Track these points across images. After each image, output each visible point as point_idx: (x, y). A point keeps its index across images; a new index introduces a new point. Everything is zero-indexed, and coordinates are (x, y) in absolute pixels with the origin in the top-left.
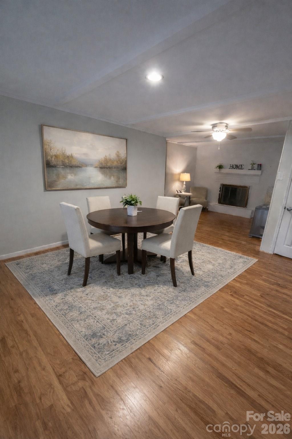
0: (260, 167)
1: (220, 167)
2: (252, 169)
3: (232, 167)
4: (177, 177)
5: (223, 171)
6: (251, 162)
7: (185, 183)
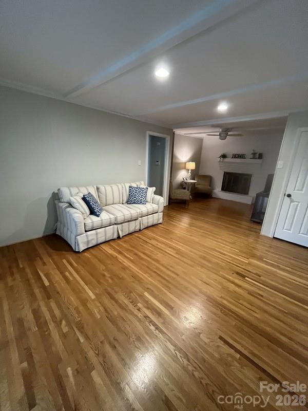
0: (260, 156)
1: (224, 156)
2: (254, 158)
3: (235, 156)
4: (183, 166)
5: (226, 160)
6: (252, 152)
7: (190, 171)
